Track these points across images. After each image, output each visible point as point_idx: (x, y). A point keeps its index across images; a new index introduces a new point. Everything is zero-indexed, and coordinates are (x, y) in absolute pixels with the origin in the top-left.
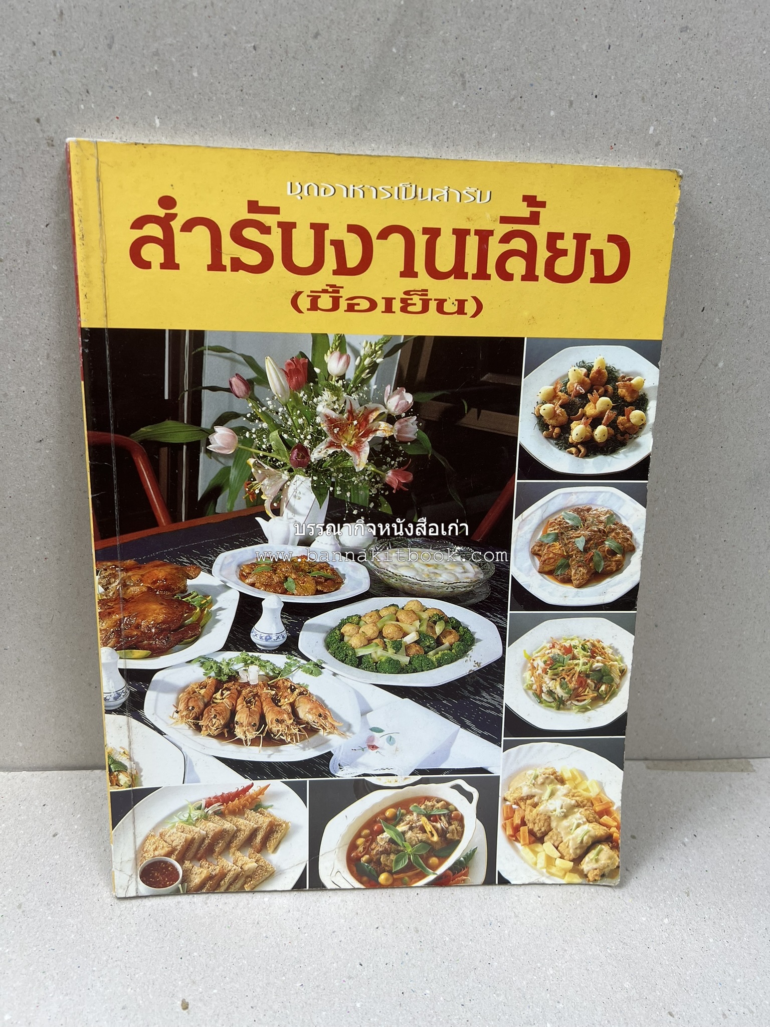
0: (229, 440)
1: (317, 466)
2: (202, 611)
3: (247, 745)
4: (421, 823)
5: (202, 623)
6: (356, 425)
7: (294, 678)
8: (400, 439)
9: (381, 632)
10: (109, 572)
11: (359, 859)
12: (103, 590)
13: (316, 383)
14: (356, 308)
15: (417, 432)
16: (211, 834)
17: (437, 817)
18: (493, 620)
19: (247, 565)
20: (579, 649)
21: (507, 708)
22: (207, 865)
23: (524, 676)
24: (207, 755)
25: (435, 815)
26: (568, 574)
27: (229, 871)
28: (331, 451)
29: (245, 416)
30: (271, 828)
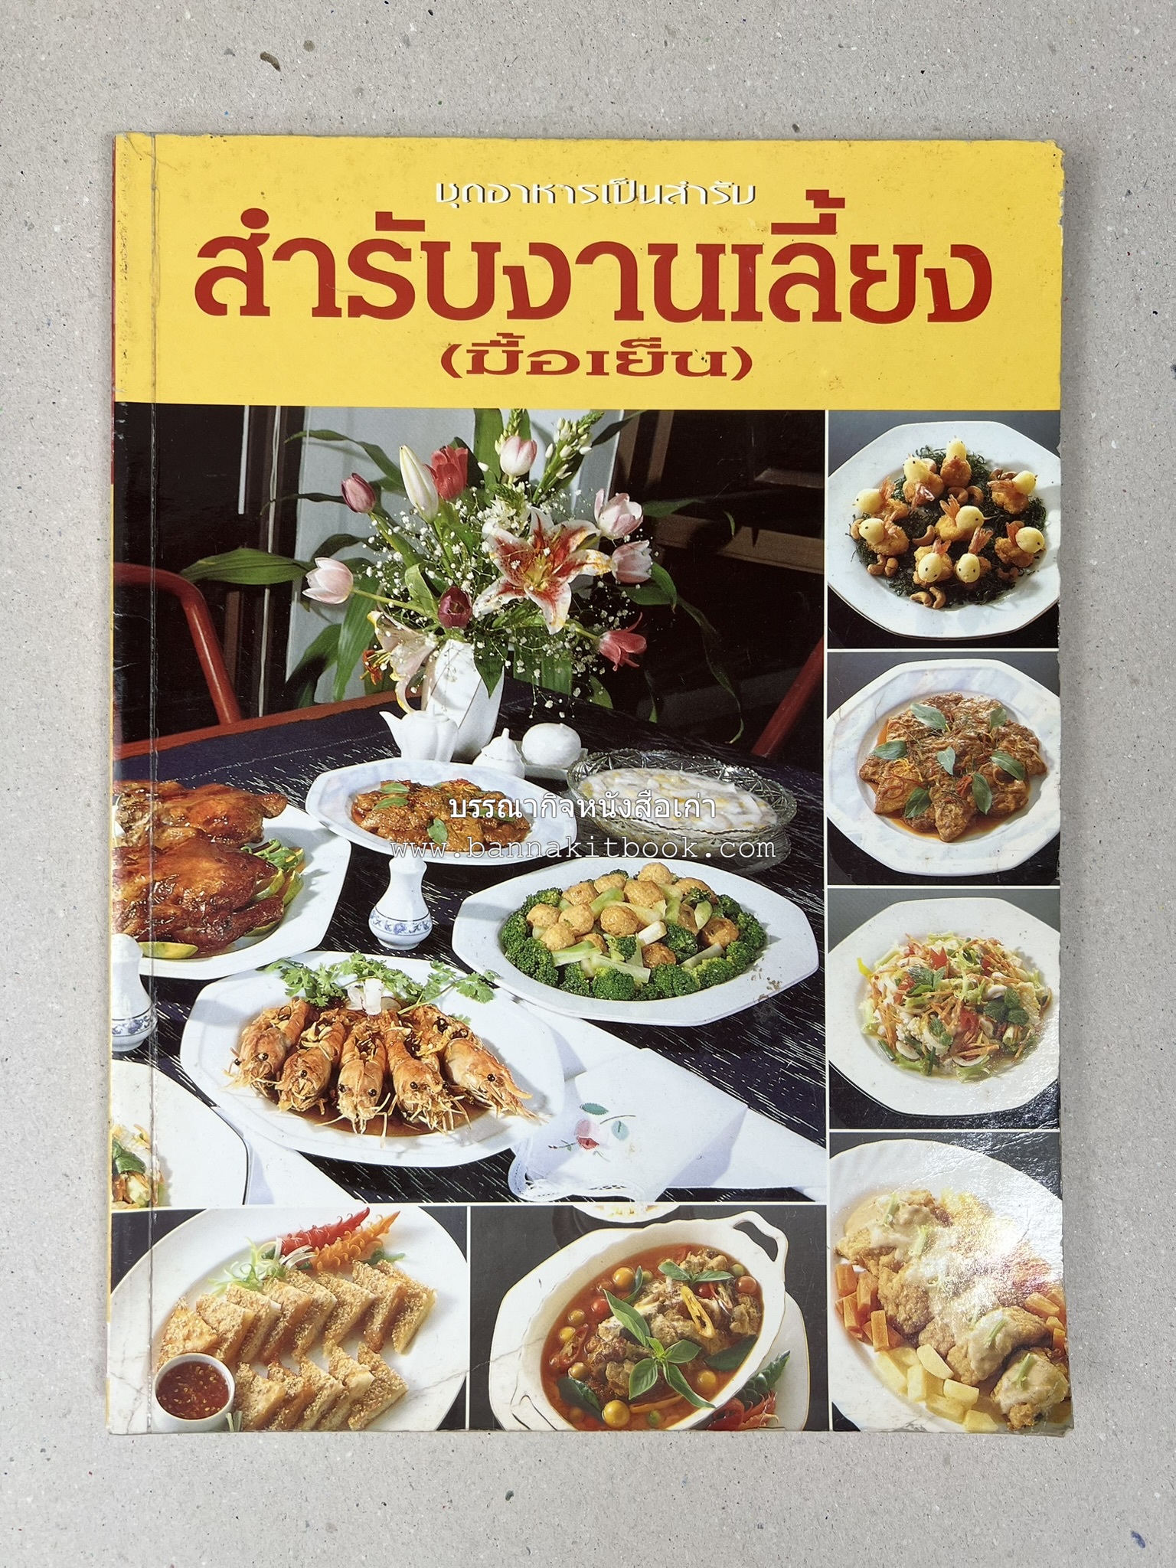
0: (340, 580)
1: (484, 624)
2: (287, 875)
3: (359, 1132)
4: (681, 1298)
5: (285, 899)
6: (548, 555)
7: (445, 1004)
8: (623, 579)
9: (597, 922)
10: (134, 799)
11: (564, 1370)
12: (122, 831)
13: (481, 487)
14: (546, 368)
15: (651, 568)
16: (290, 1310)
17: (711, 1287)
18: (798, 901)
19: (365, 796)
20: (960, 958)
21: (834, 1072)
22: (280, 1374)
23: (861, 1007)
24: (288, 1149)
25: (707, 1283)
26: (929, 817)
27: (322, 1388)
28: (506, 599)
29: (366, 541)
30: (401, 1300)
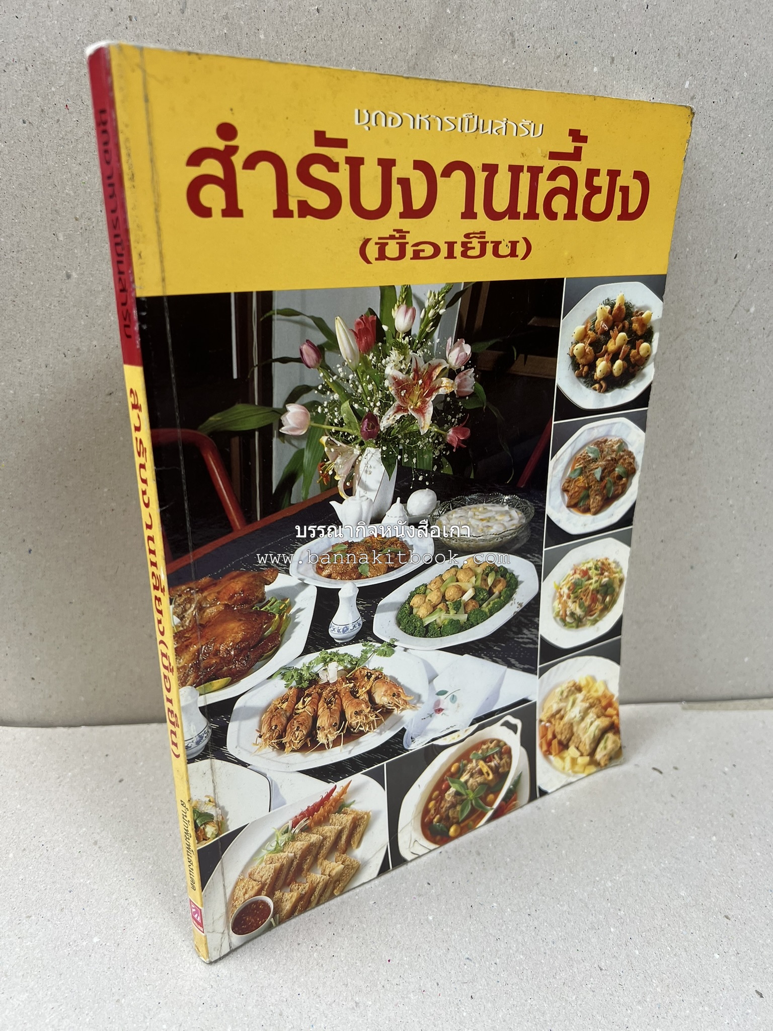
0: (302, 418)
1: (386, 435)
2: (281, 617)
3: (329, 748)
4: (479, 767)
5: (281, 632)
6: (421, 384)
7: (370, 664)
8: (460, 394)
9: (444, 596)
10: (184, 597)
11: (431, 821)
12: (179, 620)
13: (384, 342)
14: (422, 254)
15: (474, 385)
16: (299, 854)
17: (492, 756)
18: (532, 560)
20: (593, 570)
21: (542, 639)
22: (297, 887)
23: (553, 605)
24: (291, 772)
25: (490, 755)
26: (588, 504)
27: (318, 883)
28: (398, 417)
29: (316, 388)
30: (355, 823)
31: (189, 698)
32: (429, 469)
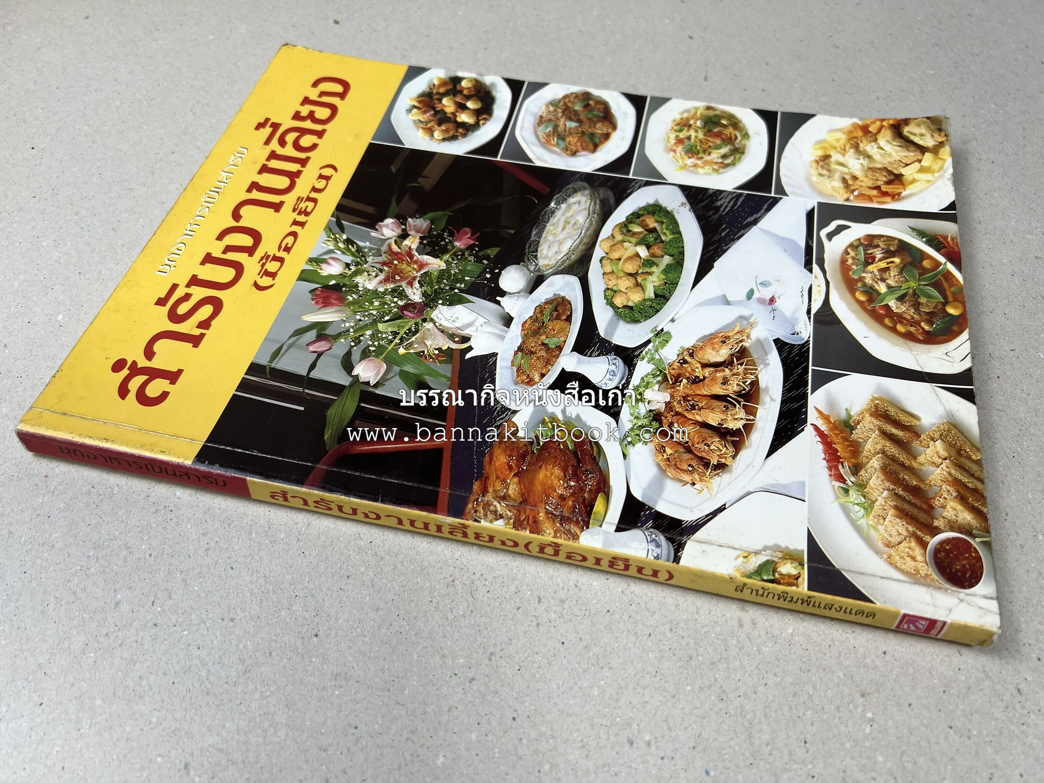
1: (428, 298)
2: (561, 429)
3: (754, 420)
4: (875, 271)
6: (398, 262)
7: (669, 358)
8: (426, 232)
9: (630, 275)
10: (481, 509)
11: (927, 333)
12: (501, 521)
13: (344, 285)
14: (289, 246)
15: (424, 220)
16: (889, 485)
17: (868, 256)
18: (636, 189)
19: (518, 376)
20: (680, 134)
21: (738, 188)
22: (941, 500)
23: (702, 173)
24: (763, 465)
25: (865, 258)
26: (600, 135)
27: (950, 474)
28: (417, 285)
29: (352, 347)
30: (880, 415)
31: (596, 537)
32: (483, 266)
